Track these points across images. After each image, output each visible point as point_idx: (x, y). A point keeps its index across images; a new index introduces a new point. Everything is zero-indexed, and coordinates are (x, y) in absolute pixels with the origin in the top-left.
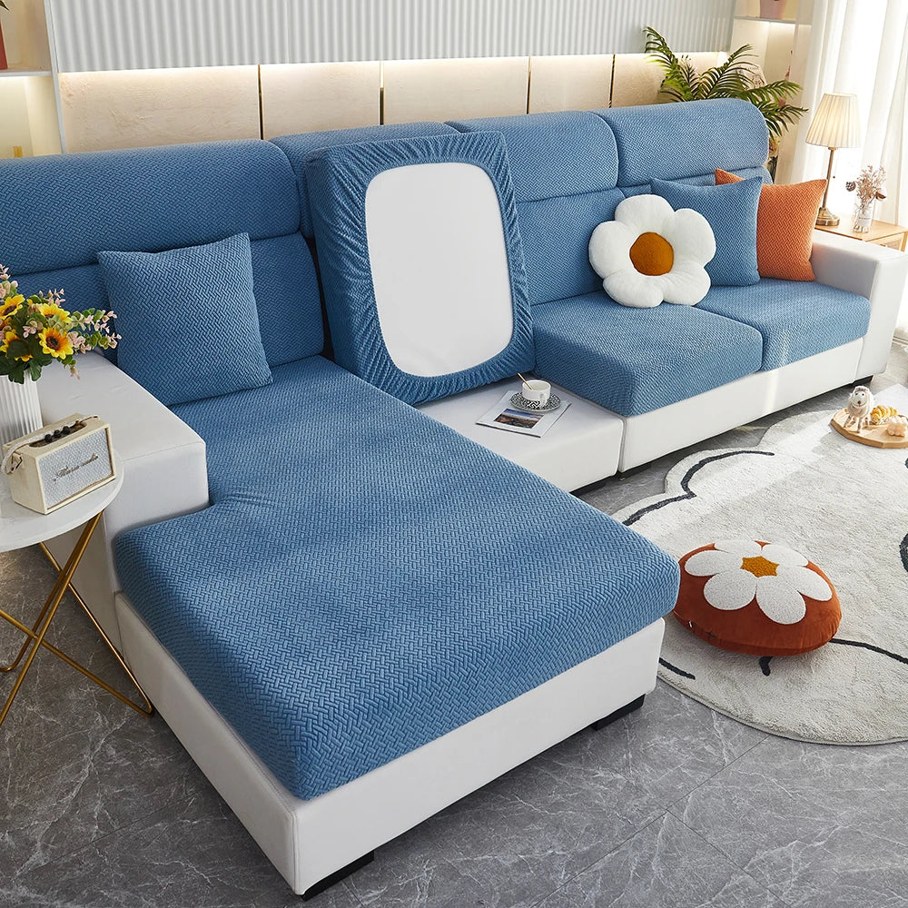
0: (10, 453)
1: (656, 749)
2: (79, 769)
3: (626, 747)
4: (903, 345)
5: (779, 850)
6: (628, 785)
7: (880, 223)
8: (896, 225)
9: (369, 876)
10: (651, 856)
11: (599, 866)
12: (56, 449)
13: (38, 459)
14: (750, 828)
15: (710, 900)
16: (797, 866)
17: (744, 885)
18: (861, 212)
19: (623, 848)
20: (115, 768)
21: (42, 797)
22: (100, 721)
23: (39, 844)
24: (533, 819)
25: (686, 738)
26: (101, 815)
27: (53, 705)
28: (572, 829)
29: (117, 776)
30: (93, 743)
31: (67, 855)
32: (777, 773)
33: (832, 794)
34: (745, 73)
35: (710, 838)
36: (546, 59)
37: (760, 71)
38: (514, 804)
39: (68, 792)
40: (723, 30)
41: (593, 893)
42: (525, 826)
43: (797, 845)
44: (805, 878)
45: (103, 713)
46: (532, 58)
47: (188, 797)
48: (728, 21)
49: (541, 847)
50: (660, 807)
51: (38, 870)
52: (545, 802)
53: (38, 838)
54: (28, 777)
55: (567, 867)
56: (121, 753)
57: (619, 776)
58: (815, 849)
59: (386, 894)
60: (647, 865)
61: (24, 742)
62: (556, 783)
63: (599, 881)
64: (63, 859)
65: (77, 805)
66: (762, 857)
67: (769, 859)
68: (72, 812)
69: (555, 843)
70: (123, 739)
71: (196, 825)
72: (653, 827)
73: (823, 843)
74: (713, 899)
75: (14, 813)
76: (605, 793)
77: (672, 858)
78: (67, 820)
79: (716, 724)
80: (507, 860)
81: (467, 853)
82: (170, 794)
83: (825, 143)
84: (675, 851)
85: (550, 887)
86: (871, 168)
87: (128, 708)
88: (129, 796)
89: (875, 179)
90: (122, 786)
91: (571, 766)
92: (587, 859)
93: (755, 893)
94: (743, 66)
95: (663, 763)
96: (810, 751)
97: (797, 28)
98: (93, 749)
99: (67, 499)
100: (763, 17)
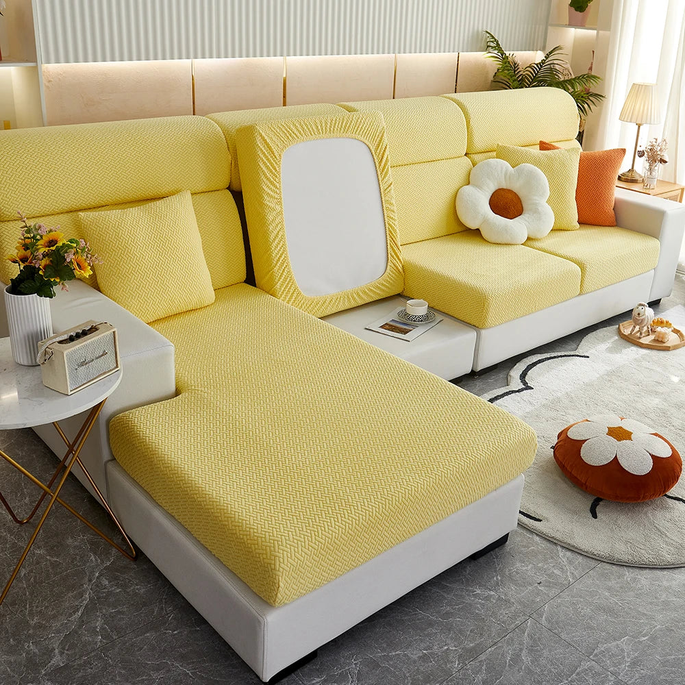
0: (44, 348)
1: (518, 573)
2: (81, 595)
3: (495, 571)
4: (681, 275)
5: (615, 643)
6: (499, 599)
7: (662, 182)
8: (675, 183)
9: (312, 668)
10: (521, 650)
11: (482, 657)
12: (78, 346)
13: (65, 353)
14: (591, 628)
15: (567, 680)
16: (629, 655)
17: (590, 669)
18: (649, 173)
19: (500, 645)
20: (110, 594)
21: (54, 617)
22: (94, 559)
23: (57, 651)
24: (431, 624)
25: (540, 565)
26: (102, 628)
27: (55, 548)
28: (460, 631)
29: (112, 600)
30: (90, 576)
31: (80, 658)
32: (609, 589)
33: (651, 603)
34: (557, 67)
35: (563, 636)
36: (407, 55)
37: (568, 66)
38: (416, 614)
39: (74, 612)
40: (540, 34)
41: (480, 677)
42: (425, 630)
43: (628, 639)
44: (635, 663)
45: (95, 554)
46: (398, 55)
47: (168, 614)
48: (544, 28)
49: (439, 644)
50: (524, 615)
51: (58, 670)
52: (439, 612)
53: (56, 646)
54: (42, 602)
55: (459, 658)
56: (113, 583)
57: (492, 593)
58: (641, 642)
59: (325, 681)
60: (519, 656)
61: (36, 576)
62: (445, 599)
63: (483, 668)
64: (76, 661)
65: (83, 621)
66: (603, 649)
67: (608, 650)
68: (80, 627)
69: (448, 641)
70: (113, 573)
71: (176, 634)
72: (520, 628)
73: (647, 638)
74: (569, 679)
75: (35, 628)
76: (483, 605)
77: (537, 651)
78: (76, 633)
79: (561, 554)
80: (415, 654)
81: (383, 650)
82: (153, 612)
83: (634, 120)
84: (538, 646)
85: (448, 673)
86: (656, 140)
87: (114, 549)
88: (123, 614)
89: (659, 148)
90: (116, 607)
91: (456, 586)
92: (474, 653)
93: (600, 675)
94: (555, 62)
95: (524, 583)
96: (632, 573)
97: (598, 33)
98: (90, 581)
99: (84, 384)
100: (571, 25)
